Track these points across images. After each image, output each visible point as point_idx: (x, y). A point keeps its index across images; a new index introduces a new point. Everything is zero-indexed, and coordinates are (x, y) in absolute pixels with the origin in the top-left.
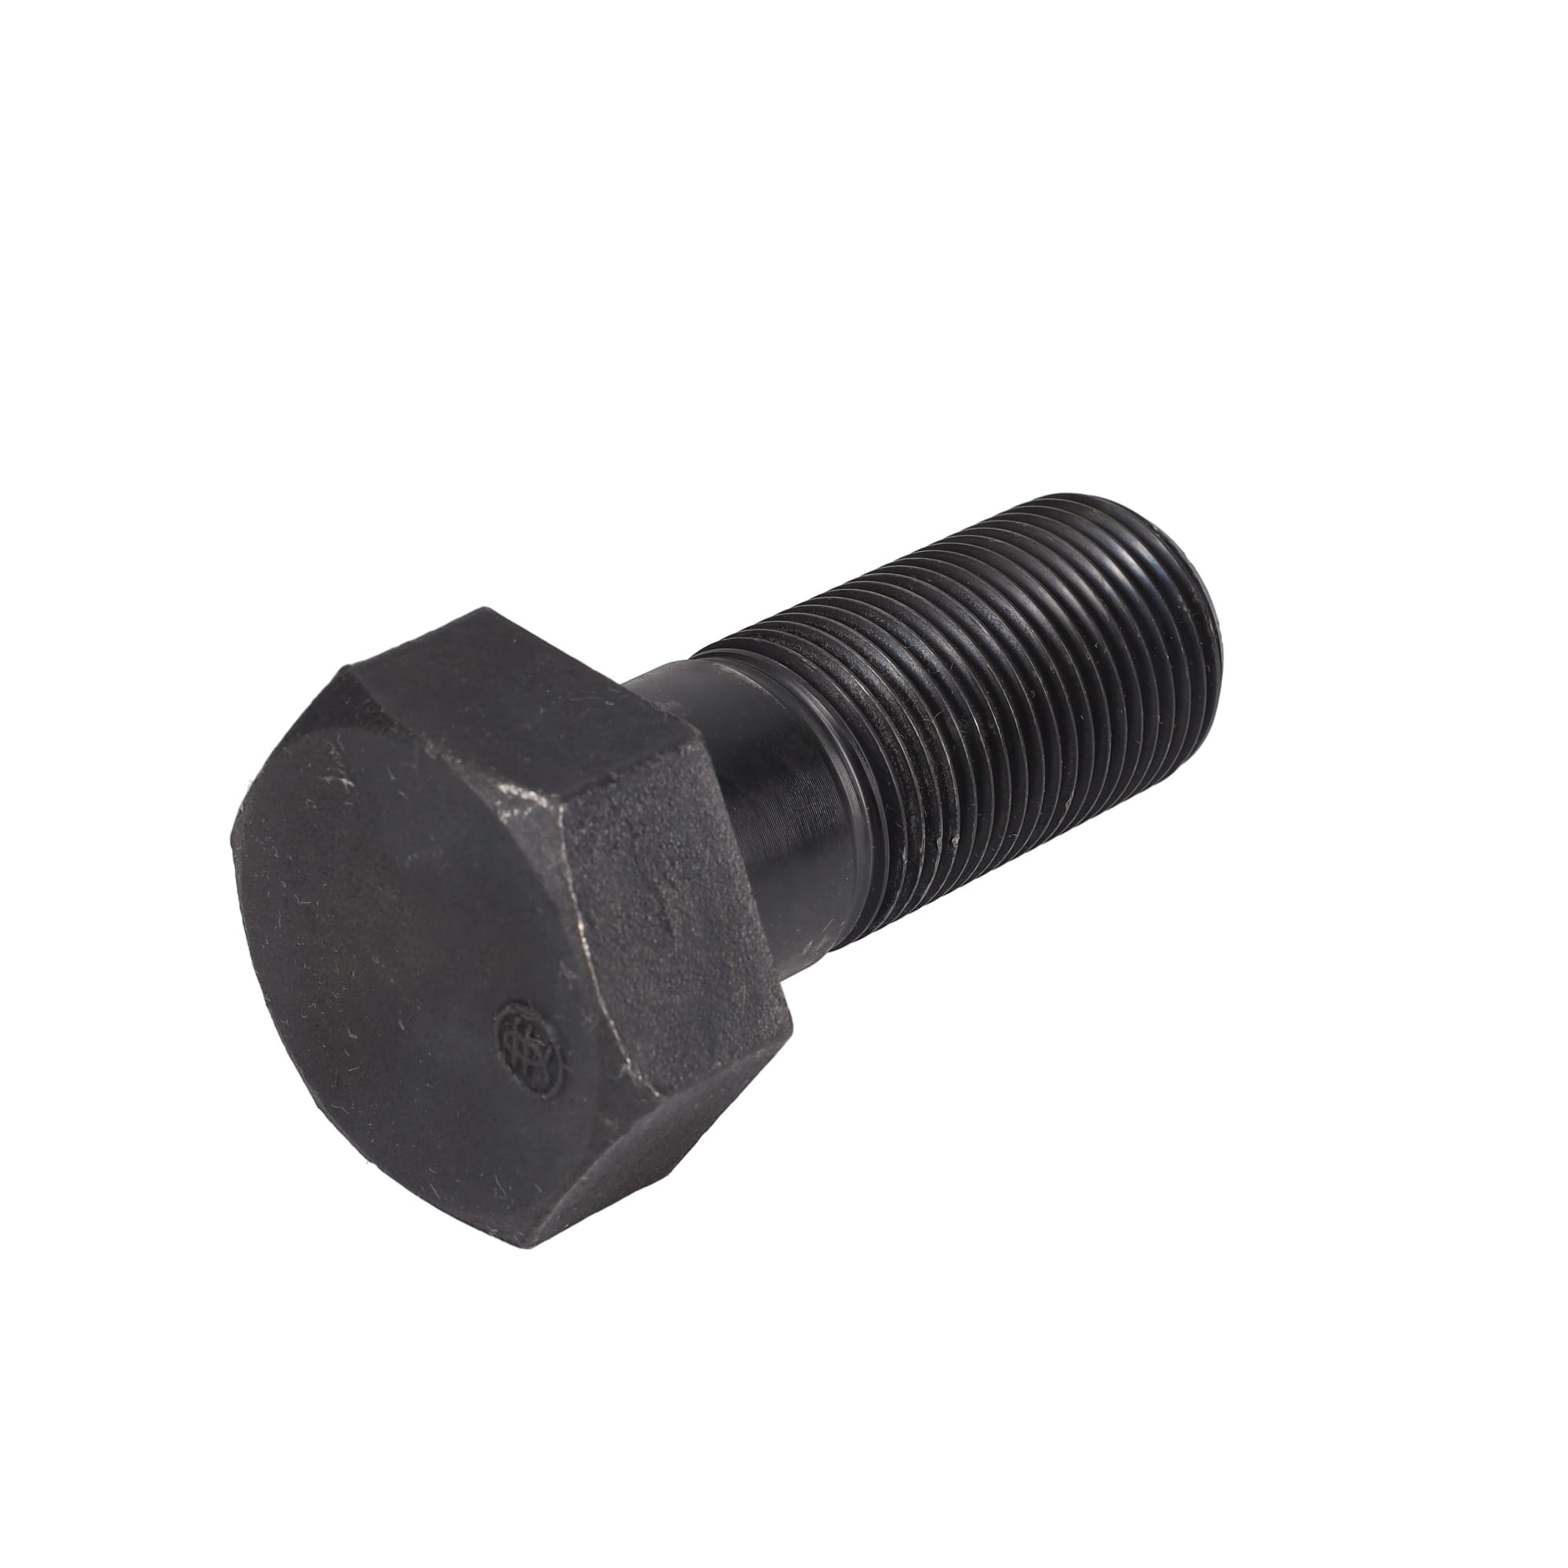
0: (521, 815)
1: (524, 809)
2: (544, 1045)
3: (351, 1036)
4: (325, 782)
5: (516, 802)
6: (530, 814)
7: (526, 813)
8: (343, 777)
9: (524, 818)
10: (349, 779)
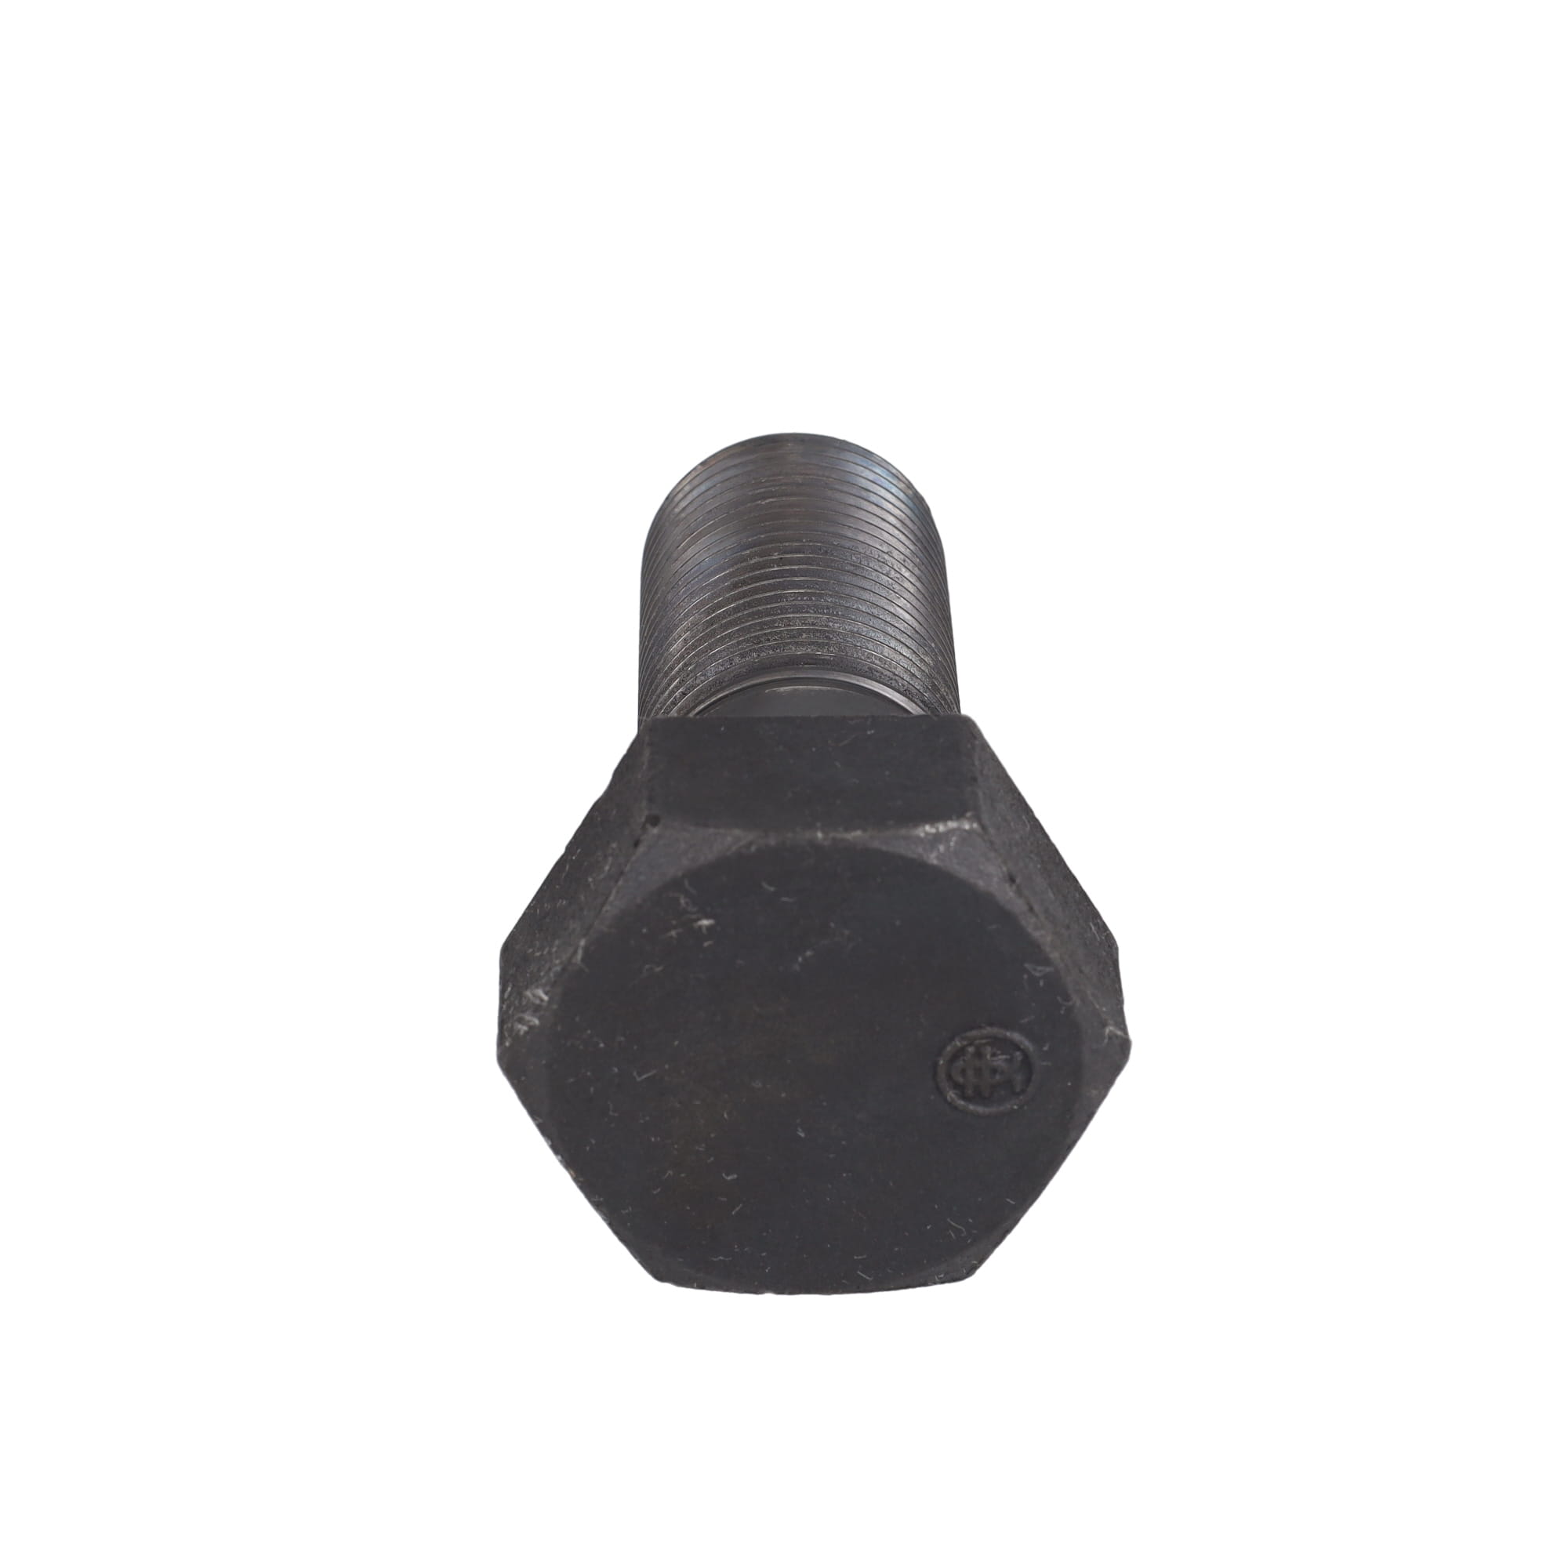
0: (948, 848)
1: (948, 841)
2: (1008, 1057)
3: (729, 1178)
4: (671, 937)
5: (938, 838)
6: (956, 843)
7: (952, 844)
8: (699, 919)
9: (952, 849)
10: (707, 917)
